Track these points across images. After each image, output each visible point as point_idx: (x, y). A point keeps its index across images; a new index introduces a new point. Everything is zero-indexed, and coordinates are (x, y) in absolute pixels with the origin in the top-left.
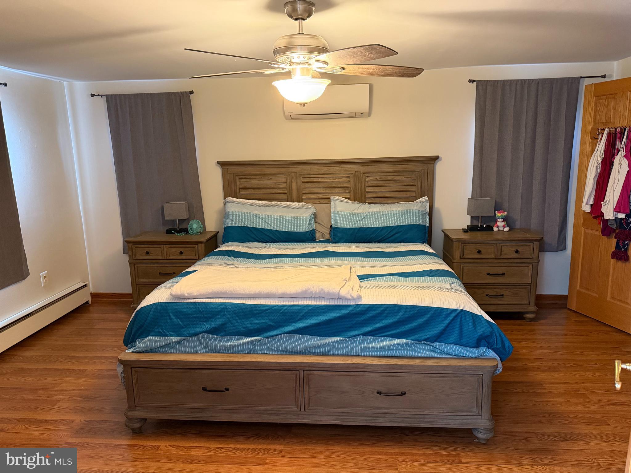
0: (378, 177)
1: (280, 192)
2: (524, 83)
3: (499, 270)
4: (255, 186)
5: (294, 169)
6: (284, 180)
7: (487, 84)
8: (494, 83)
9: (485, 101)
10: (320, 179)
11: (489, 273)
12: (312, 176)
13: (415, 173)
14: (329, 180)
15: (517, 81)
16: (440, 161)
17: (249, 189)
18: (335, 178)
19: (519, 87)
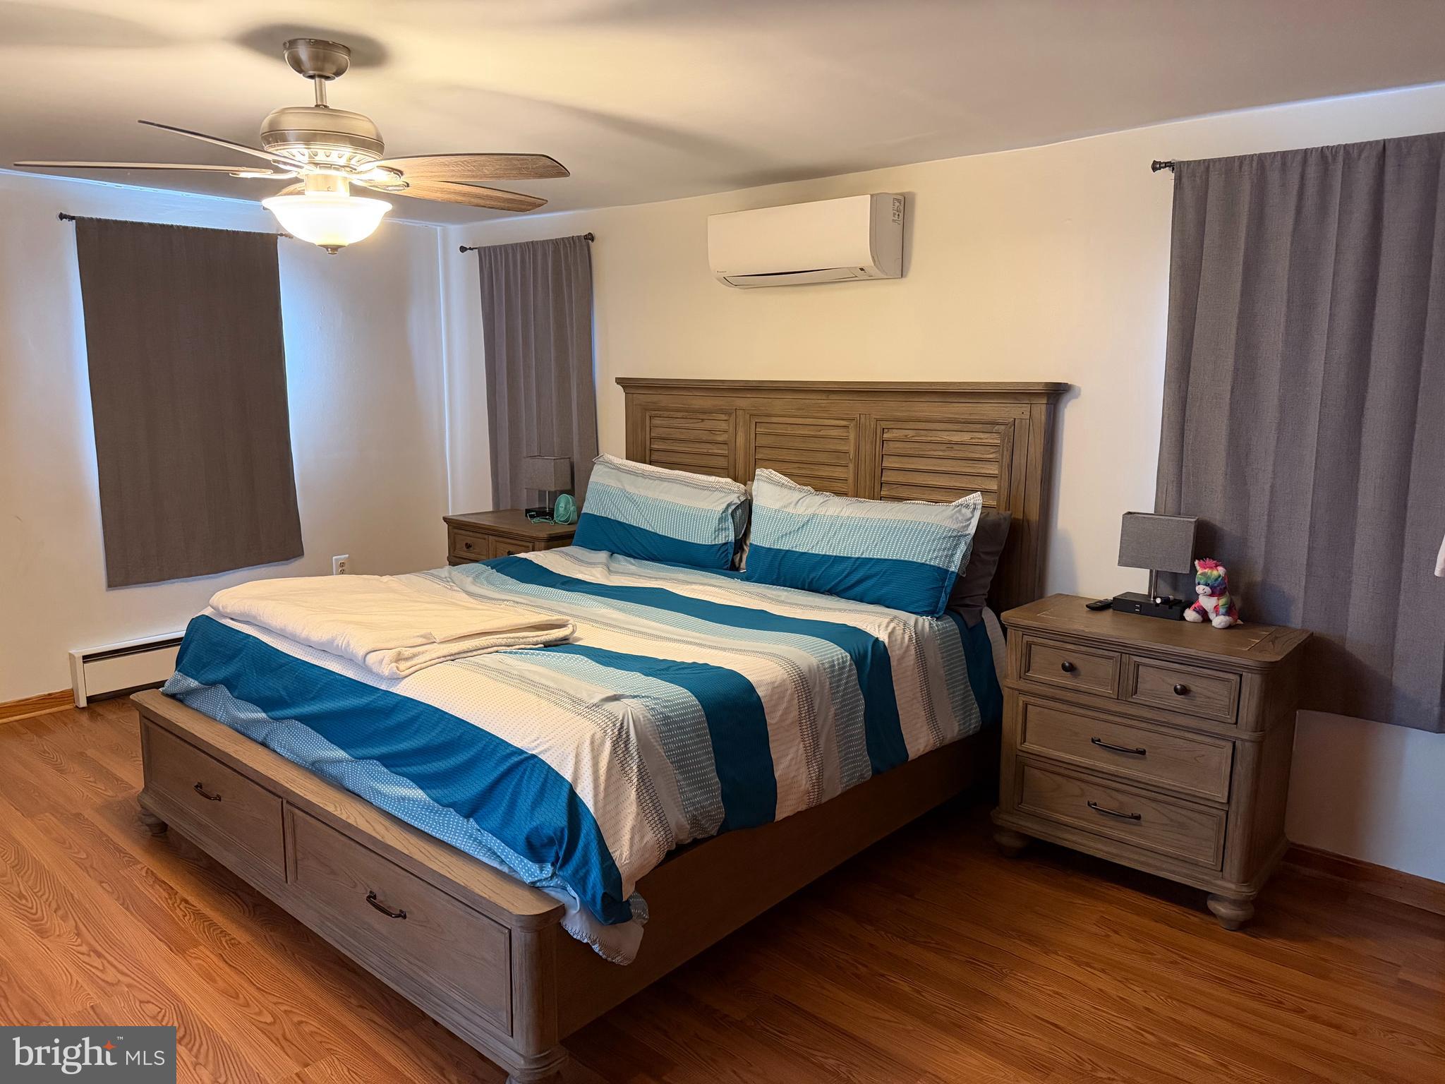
0: (911, 433)
1: (716, 451)
2: (1330, 159)
3: (1132, 738)
4: (676, 434)
5: (744, 402)
6: (724, 426)
7: (1208, 168)
8: (1231, 166)
9: (1201, 224)
10: (789, 428)
11: (1099, 741)
12: (774, 420)
13: (997, 427)
14: (807, 433)
15: (1306, 153)
16: (1076, 397)
17: (665, 441)
18: (819, 428)
19: (1312, 172)
